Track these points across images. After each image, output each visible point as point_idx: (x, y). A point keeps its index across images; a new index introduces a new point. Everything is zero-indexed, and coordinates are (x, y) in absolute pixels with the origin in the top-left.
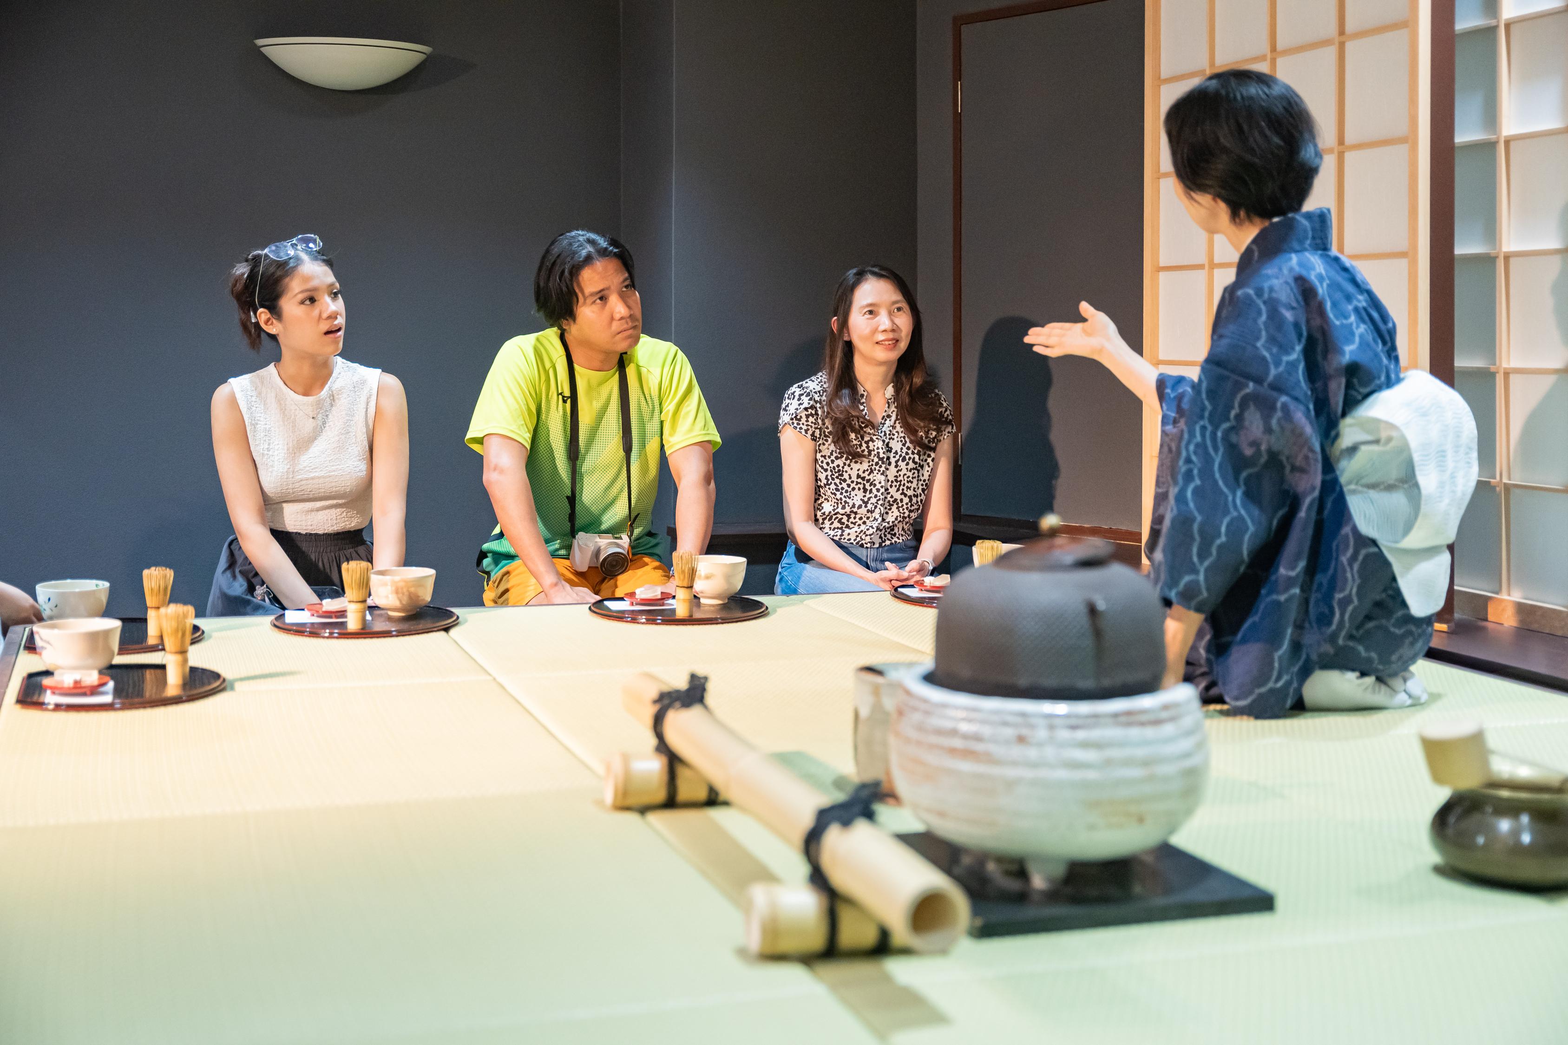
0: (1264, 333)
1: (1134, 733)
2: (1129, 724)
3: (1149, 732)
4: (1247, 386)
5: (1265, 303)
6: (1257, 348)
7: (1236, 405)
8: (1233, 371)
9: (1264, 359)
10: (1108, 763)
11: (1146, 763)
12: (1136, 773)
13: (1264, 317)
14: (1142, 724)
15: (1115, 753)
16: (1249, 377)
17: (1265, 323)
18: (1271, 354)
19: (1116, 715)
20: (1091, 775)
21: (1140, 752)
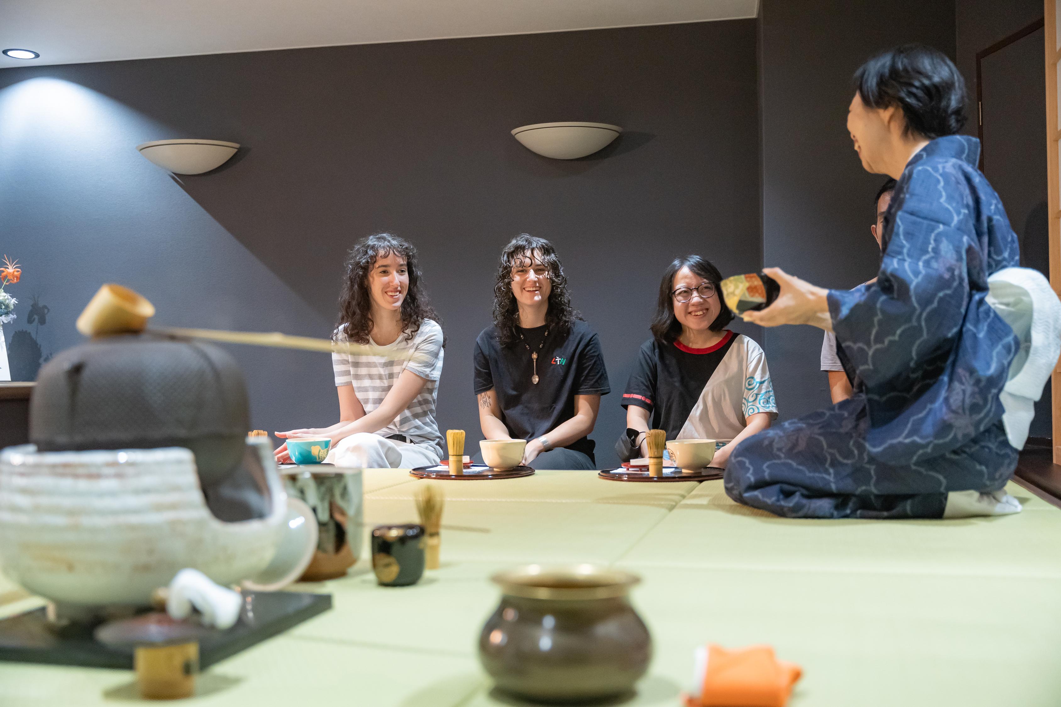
0: (944, 194)
1: (67, 483)
2: (63, 475)
3: (83, 484)
4: (939, 227)
5: (941, 175)
6: (941, 203)
7: (932, 242)
8: (925, 218)
9: (947, 209)
10: (37, 509)
11: (71, 513)
12: (61, 521)
13: (942, 184)
14: (76, 476)
15: (44, 500)
16: (938, 222)
17: (944, 187)
18: (953, 207)
19: (54, 466)
20: (23, 519)
21: (67, 502)
